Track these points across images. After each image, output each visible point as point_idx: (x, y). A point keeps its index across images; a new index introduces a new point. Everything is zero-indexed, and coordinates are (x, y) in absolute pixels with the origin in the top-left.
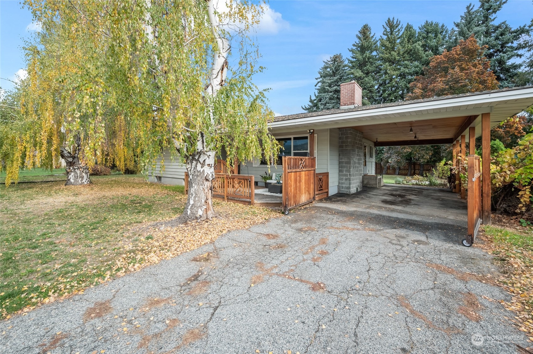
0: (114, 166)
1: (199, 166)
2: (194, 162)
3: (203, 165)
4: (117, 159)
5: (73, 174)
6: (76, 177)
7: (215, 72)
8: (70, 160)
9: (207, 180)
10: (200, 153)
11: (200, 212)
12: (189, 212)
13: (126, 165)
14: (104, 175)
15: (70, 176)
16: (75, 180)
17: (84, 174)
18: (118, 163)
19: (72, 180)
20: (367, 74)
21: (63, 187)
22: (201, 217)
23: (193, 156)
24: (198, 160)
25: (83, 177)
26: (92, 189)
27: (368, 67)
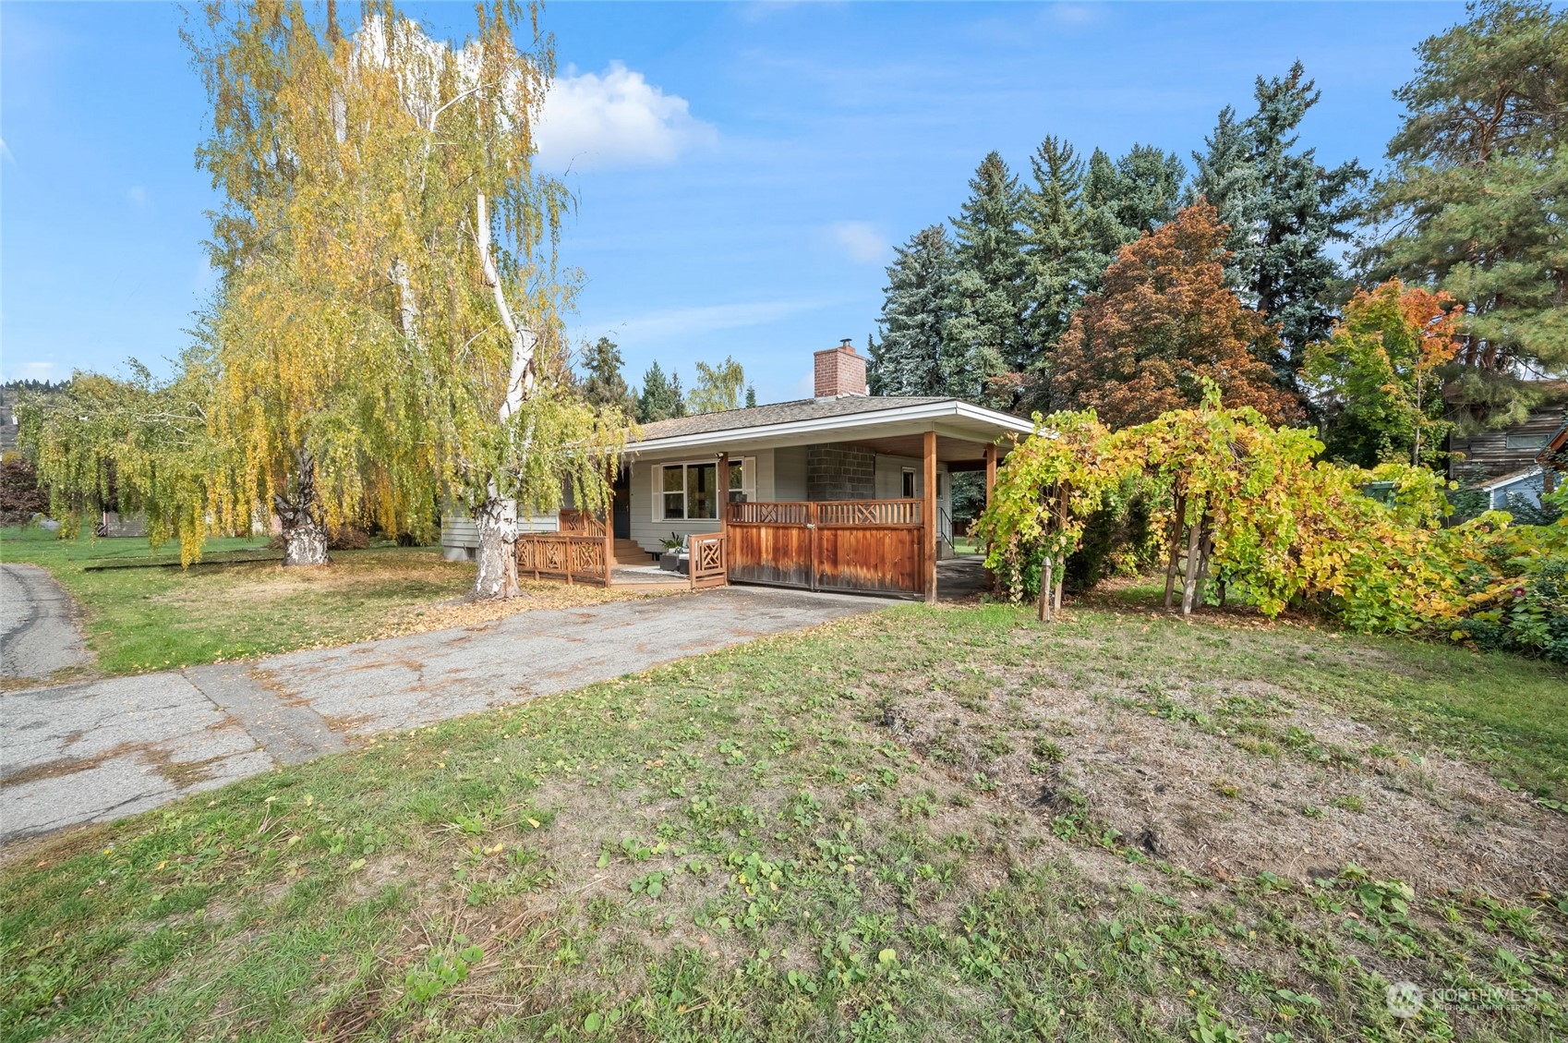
0: (376, 529)
1: (492, 521)
2: (486, 517)
3: (497, 520)
4: (382, 511)
5: (295, 543)
6: (302, 550)
7: (513, 382)
8: (290, 515)
9: (505, 542)
10: (494, 503)
11: (496, 588)
12: (479, 587)
13: (399, 524)
14: (355, 548)
15: (291, 548)
16: (301, 556)
17: (317, 544)
18: (383, 521)
19: (295, 556)
20: (994, 283)
21: (279, 568)
22: (496, 594)
23: (484, 506)
24: (490, 514)
25: (314, 550)
26: (335, 572)
27: (998, 265)
